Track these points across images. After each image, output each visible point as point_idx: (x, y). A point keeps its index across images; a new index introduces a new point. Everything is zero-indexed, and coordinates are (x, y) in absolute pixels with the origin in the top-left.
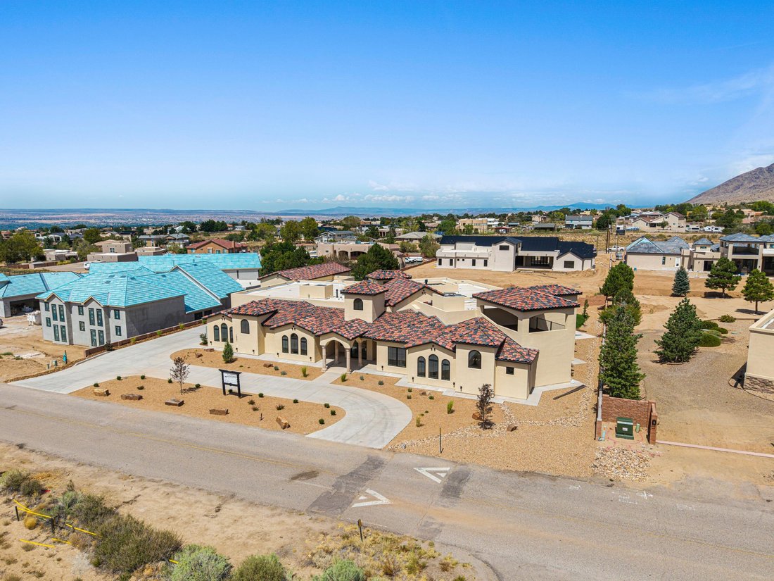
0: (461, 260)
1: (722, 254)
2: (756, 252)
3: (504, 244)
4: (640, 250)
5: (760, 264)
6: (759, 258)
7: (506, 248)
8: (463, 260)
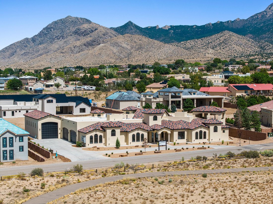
0: (18, 111)
1: (164, 99)
2: (180, 97)
3: (50, 99)
4: (125, 99)
5: (182, 102)
6: (181, 99)
7: (51, 101)
8: (20, 111)
